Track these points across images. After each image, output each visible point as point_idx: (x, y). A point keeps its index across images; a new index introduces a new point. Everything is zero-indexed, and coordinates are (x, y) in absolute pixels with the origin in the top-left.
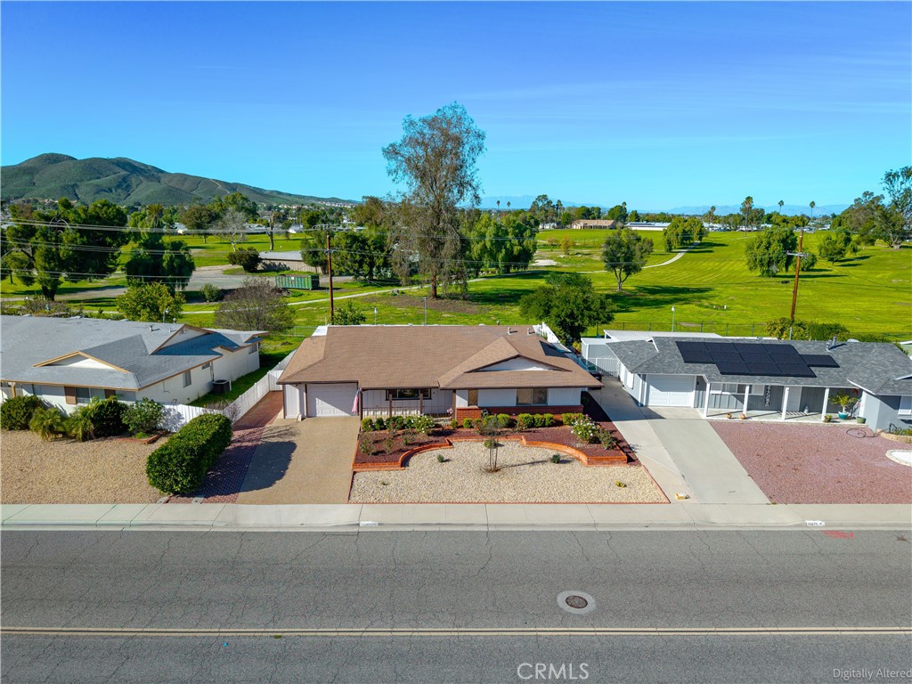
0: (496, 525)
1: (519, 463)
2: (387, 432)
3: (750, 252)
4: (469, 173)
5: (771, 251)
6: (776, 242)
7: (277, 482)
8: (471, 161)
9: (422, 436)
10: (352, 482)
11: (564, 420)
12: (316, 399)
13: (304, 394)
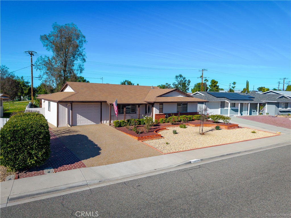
12: (77, 114)
13: (71, 111)
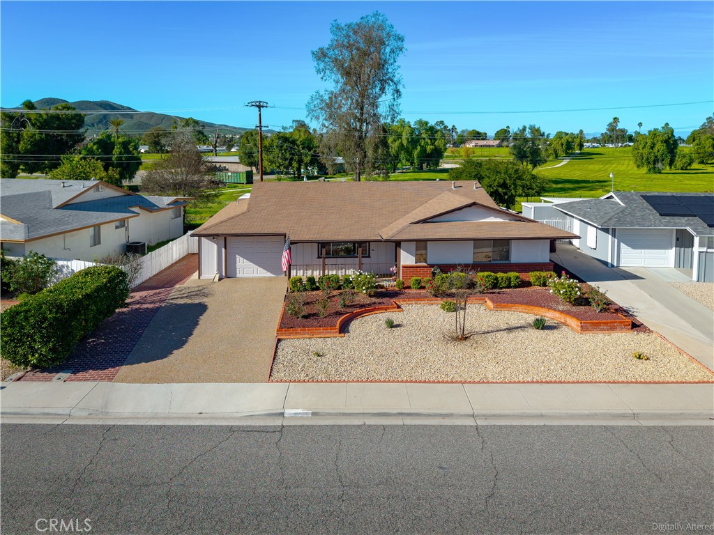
0: (486, 417)
1: (491, 329)
2: (320, 293)
3: (636, 152)
4: (390, 70)
5: (655, 150)
6: (660, 142)
7: (175, 352)
8: (392, 60)
9: (362, 297)
10: (276, 352)
11: (532, 280)
12: (237, 256)
13: (223, 250)
